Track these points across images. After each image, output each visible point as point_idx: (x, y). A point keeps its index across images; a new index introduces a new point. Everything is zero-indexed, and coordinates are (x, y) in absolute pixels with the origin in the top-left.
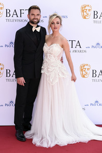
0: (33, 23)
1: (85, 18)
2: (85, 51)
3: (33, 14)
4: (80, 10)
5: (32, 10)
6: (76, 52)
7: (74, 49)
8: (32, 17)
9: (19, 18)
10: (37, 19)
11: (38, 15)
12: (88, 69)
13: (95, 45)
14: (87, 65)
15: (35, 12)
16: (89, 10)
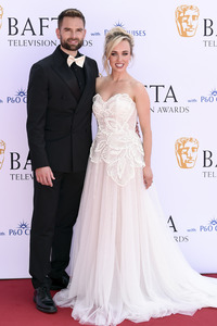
0: (68, 47)
1: (184, 34)
2: (186, 109)
3: (68, 29)
4: (173, 18)
5: (65, 19)
6: (165, 111)
7: (161, 104)
8: (67, 36)
9: (38, 37)
10: (77, 39)
11: (79, 30)
12: (193, 149)
13: (207, 95)
14: (191, 139)
15: (73, 23)
16: (194, 17)
